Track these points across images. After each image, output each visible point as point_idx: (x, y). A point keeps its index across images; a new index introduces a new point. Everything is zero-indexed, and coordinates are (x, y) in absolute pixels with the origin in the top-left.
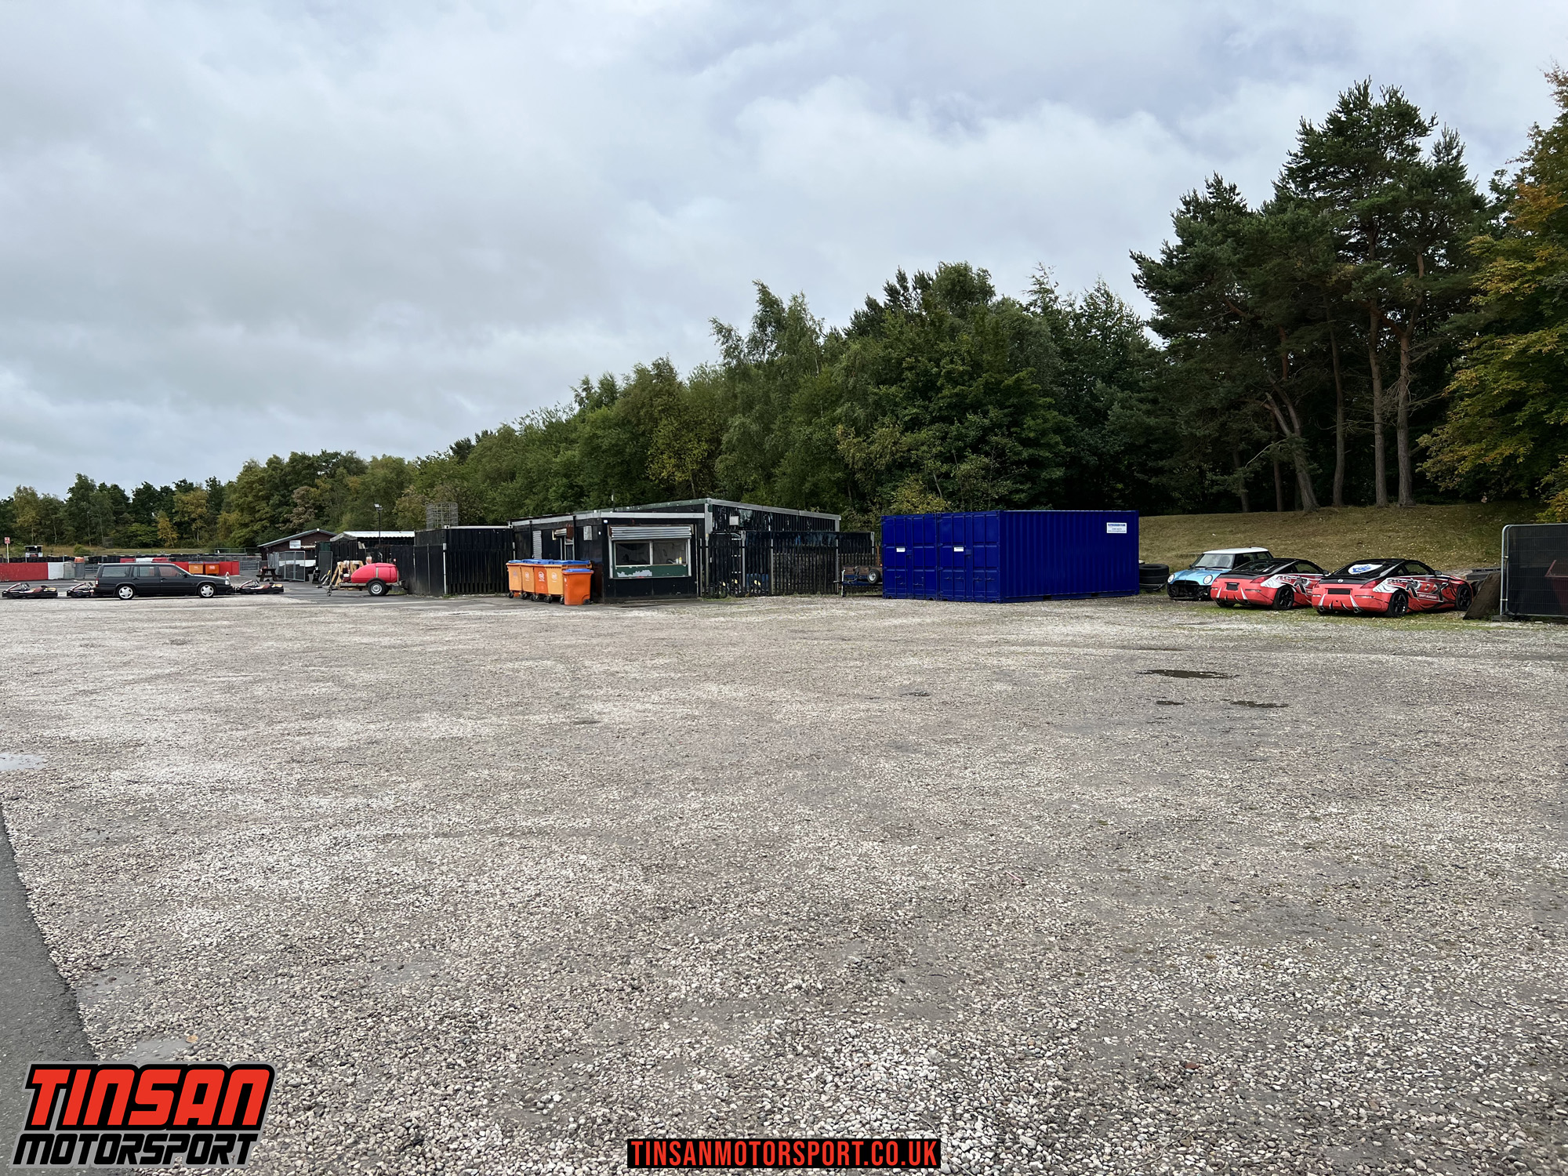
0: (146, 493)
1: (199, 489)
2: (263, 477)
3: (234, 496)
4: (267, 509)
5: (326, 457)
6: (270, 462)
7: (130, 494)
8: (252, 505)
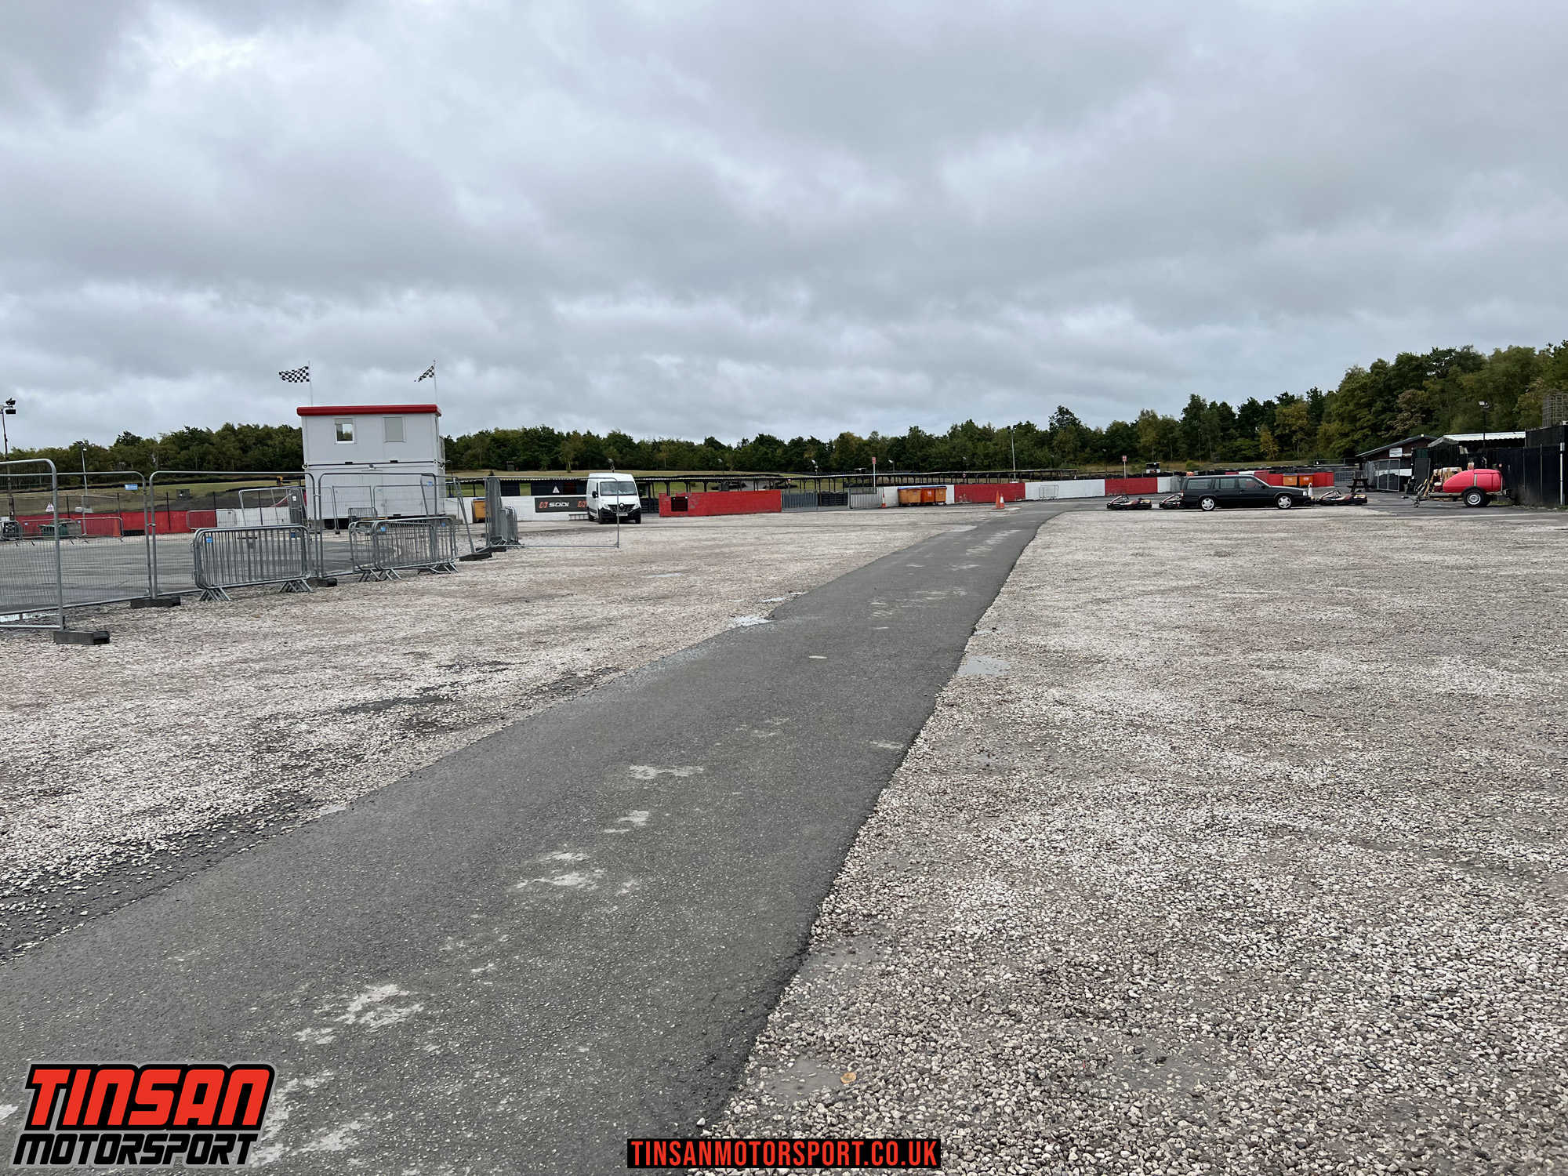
0: (1251, 409)
1: (1300, 400)
2: (1366, 384)
3: (1334, 406)
4: (1369, 417)
5: (1437, 355)
6: (1374, 367)
7: (1236, 410)
8: (1353, 413)
